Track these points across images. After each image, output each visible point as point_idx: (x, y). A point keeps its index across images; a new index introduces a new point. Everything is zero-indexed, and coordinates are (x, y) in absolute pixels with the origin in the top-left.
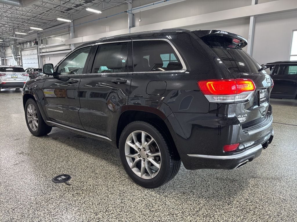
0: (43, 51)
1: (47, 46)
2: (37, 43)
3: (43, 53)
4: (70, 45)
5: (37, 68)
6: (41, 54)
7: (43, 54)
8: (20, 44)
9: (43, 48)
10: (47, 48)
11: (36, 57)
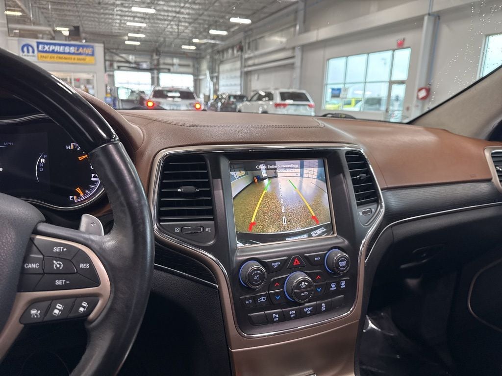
0: (250, 62)
1: (257, 53)
2: (241, 49)
3: (250, 66)
4: (294, 48)
5: (239, 93)
6: (246, 69)
7: (250, 69)
8: (218, 52)
9: (250, 58)
10: (256, 57)
11: (238, 74)
